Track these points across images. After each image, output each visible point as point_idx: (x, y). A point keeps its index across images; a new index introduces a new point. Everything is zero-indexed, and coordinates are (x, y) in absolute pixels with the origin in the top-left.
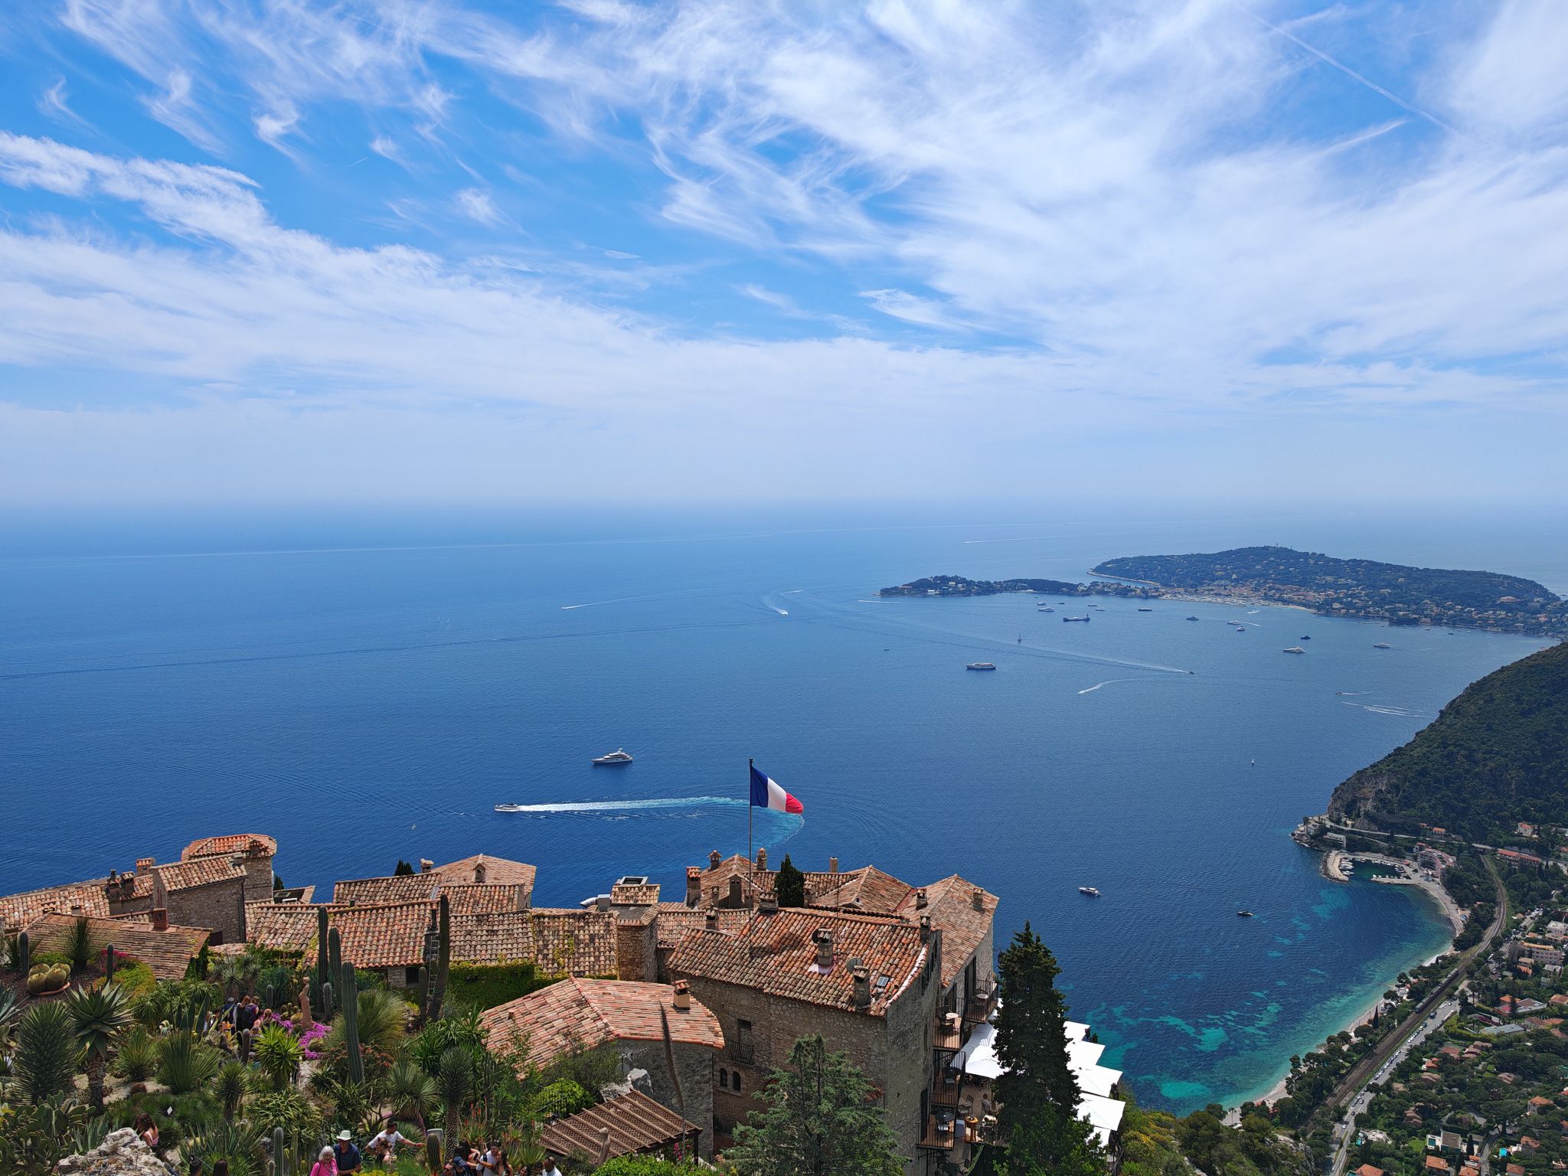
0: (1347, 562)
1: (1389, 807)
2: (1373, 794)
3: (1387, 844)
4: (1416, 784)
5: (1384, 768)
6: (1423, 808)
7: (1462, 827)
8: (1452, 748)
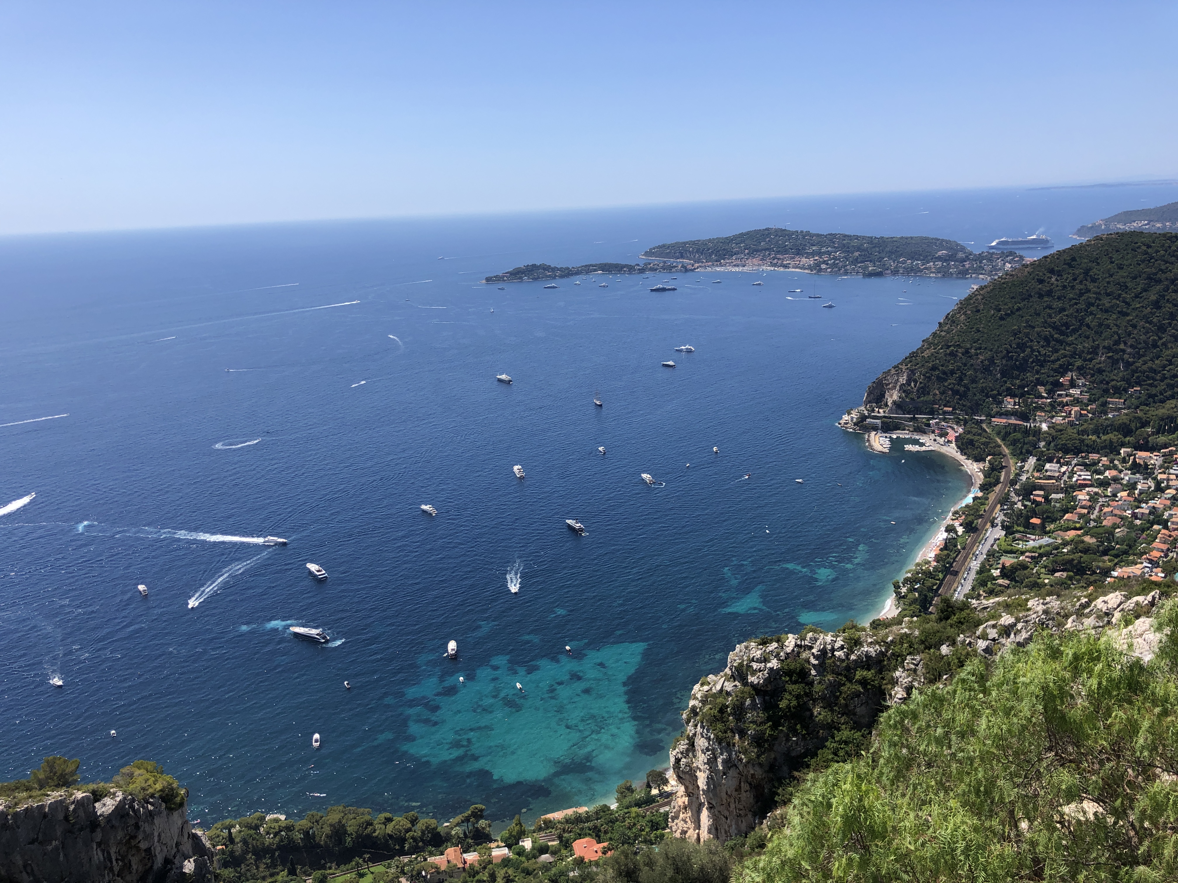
0: (826, 236)
1: (910, 396)
2: (898, 388)
3: (911, 423)
4: (929, 377)
5: (904, 367)
6: (935, 395)
7: (964, 406)
8: (952, 348)
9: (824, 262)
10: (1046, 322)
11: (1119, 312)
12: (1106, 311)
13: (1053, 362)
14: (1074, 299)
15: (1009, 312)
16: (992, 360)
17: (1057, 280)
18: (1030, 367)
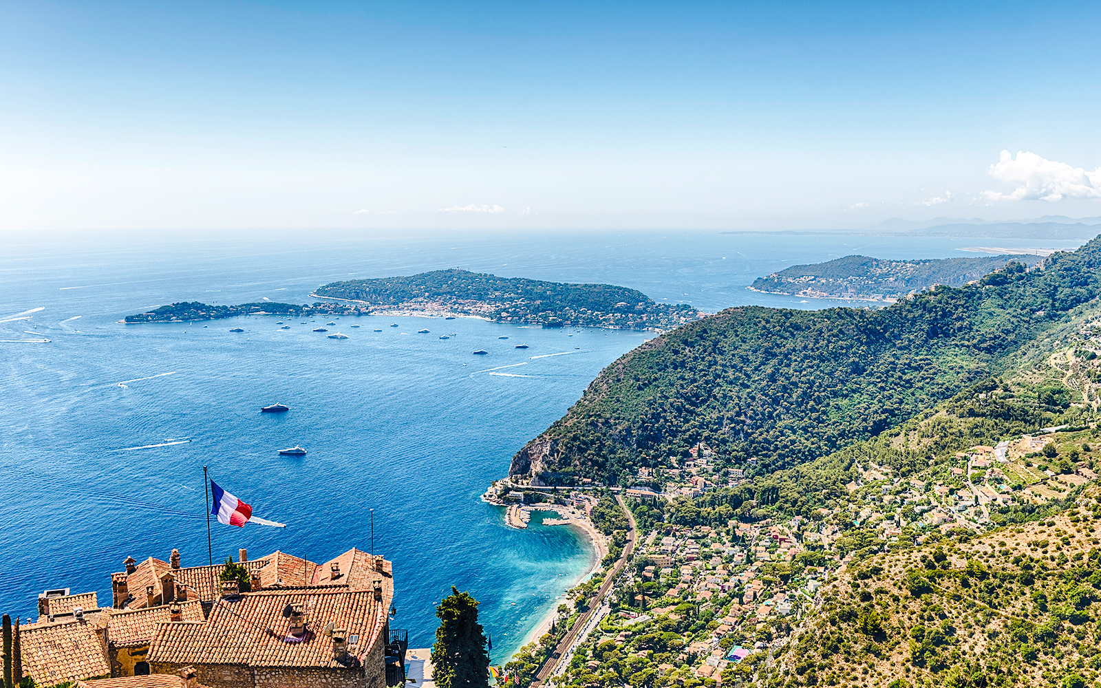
1: (552, 467)
2: (541, 458)
3: (552, 495)
4: (570, 448)
5: (547, 437)
6: (576, 466)
7: (602, 477)
8: (593, 418)
9: (505, 310)
10: (678, 392)
11: (741, 384)
12: (731, 383)
13: (685, 432)
14: (704, 370)
15: (647, 382)
16: (629, 430)
17: (690, 351)
18: (663, 437)
